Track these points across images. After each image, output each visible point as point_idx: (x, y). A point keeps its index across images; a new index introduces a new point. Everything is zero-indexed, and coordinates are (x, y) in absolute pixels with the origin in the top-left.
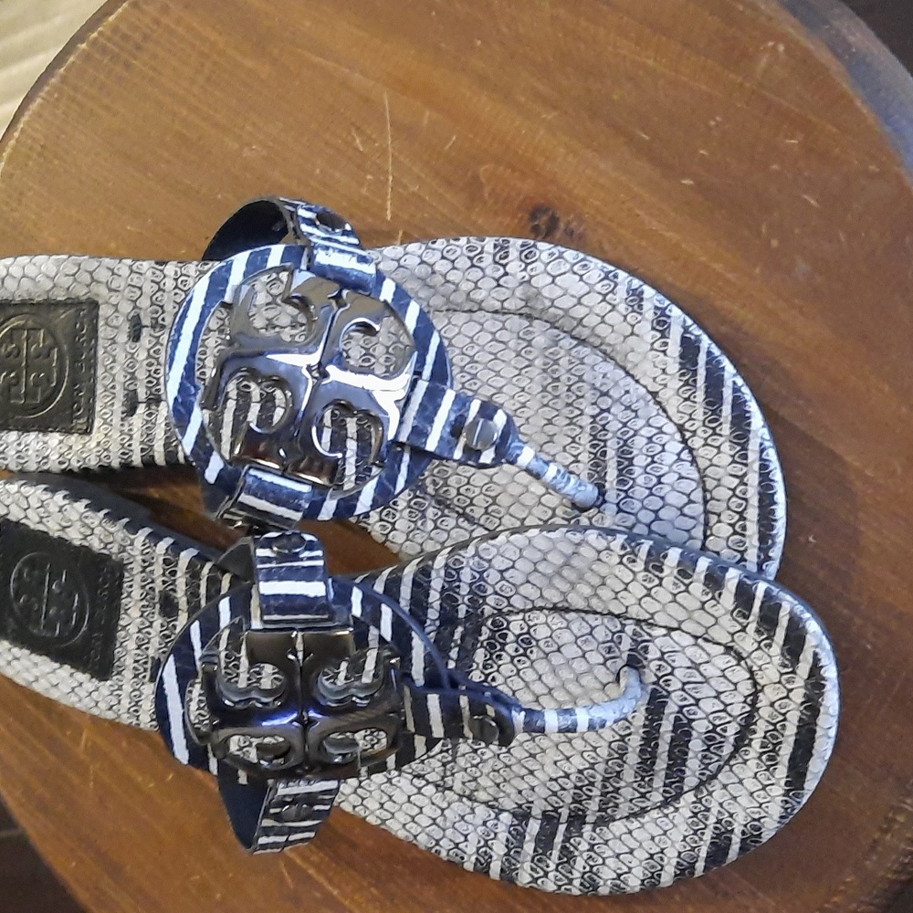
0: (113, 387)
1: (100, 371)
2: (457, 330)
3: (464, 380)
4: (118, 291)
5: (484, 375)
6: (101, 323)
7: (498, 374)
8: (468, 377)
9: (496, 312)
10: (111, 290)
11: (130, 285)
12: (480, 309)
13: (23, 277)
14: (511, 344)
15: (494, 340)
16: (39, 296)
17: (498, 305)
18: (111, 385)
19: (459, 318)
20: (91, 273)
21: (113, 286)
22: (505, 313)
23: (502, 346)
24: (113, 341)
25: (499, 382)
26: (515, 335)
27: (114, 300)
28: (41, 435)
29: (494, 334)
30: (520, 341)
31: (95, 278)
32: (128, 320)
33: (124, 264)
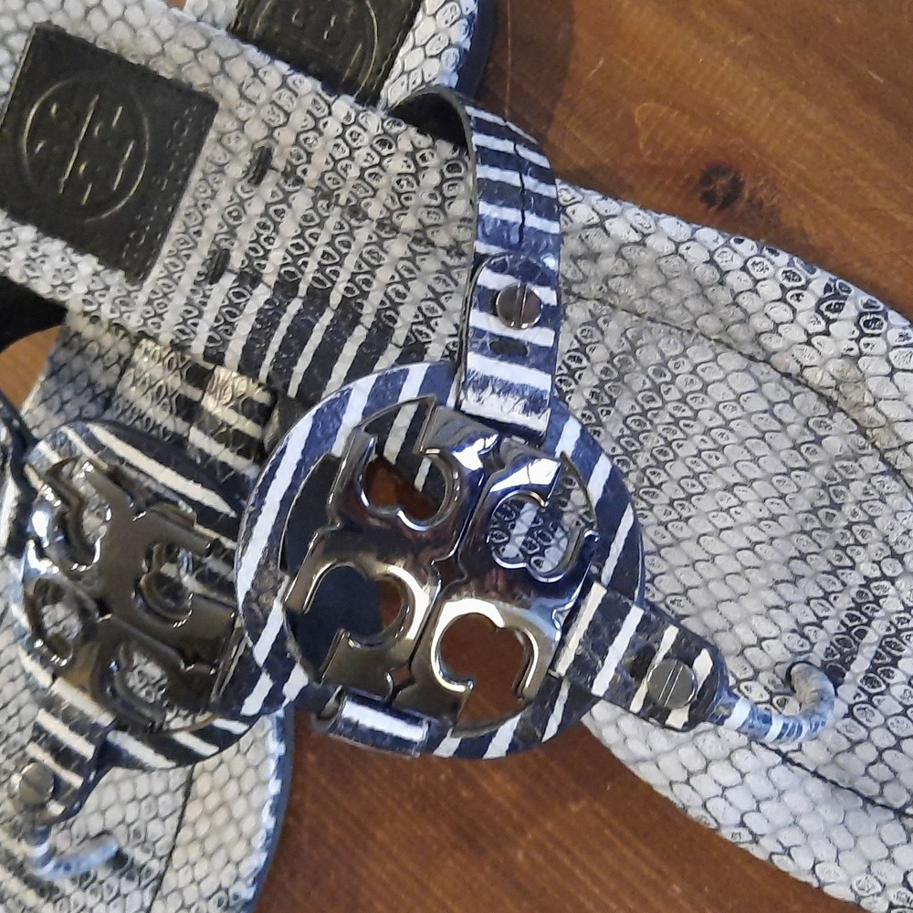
0: (198, 233)
1: (186, 201)
2: (721, 375)
3: (703, 446)
4: (254, 104)
5: (734, 452)
6: (212, 135)
7: (755, 460)
8: (710, 445)
9: (788, 375)
10: (243, 96)
11: (273, 103)
12: (767, 361)
13: (119, 19)
14: (793, 430)
15: (770, 411)
16: (133, 56)
17: (794, 368)
18: (196, 229)
19: (731, 361)
20: (223, 60)
21: (251, 92)
22: (798, 383)
23: (777, 426)
24: (221, 169)
25: (752, 471)
26: (801, 420)
27: (243, 112)
28: (69, 250)
29: (773, 404)
30: (806, 430)
31: (227, 68)
32: (252, 149)
33: (277, 69)
